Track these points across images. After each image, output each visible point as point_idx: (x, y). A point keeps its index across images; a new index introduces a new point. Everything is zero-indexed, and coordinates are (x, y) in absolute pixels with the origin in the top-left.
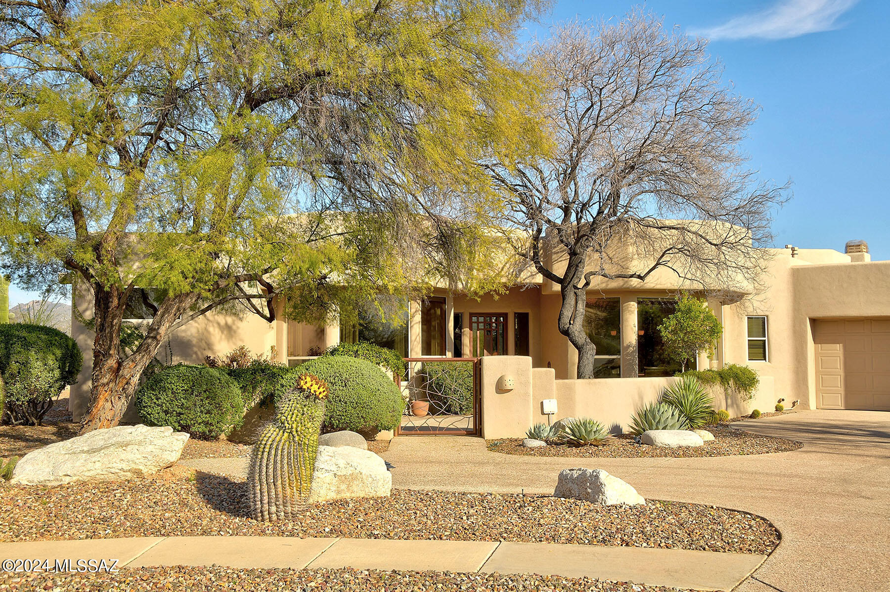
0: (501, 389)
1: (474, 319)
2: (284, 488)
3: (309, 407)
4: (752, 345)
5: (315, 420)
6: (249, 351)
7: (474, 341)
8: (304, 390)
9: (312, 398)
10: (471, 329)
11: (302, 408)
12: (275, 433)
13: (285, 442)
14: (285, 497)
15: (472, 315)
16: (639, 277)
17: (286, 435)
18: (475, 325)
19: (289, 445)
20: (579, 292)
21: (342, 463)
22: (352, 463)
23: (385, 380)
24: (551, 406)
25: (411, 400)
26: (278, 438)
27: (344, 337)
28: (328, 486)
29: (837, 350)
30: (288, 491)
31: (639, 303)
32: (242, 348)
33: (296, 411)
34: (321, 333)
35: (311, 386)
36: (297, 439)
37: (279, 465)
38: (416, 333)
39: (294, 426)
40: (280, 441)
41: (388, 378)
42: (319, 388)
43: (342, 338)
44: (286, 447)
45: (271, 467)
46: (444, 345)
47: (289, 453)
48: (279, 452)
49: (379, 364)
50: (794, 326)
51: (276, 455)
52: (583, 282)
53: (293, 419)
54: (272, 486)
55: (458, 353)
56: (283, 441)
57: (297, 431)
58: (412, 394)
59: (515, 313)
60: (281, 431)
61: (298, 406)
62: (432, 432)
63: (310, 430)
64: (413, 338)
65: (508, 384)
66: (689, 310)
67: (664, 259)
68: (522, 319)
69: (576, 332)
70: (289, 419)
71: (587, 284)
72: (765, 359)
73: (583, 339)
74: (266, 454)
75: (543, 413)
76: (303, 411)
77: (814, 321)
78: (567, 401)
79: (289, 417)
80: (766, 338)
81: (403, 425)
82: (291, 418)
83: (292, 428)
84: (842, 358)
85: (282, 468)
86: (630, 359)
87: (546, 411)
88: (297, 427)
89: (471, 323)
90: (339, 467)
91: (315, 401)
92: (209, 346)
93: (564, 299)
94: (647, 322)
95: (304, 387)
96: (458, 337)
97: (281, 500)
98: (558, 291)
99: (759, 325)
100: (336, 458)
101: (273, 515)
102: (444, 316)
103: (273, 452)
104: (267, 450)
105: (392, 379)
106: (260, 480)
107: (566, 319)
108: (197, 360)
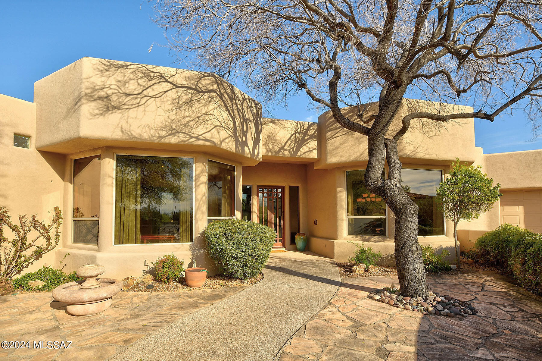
1: (260, 190)
10: (258, 197)
15: (258, 187)
18: (261, 194)
59: (290, 186)
68: (294, 191)
73: (405, 198)
89: (258, 193)
102: (233, 181)
107: (377, 174)
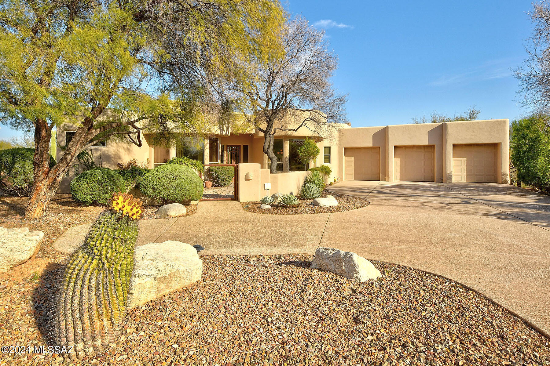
0: (247, 179)
1: (228, 147)
2: (91, 322)
3: (121, 230)
4: (326, 157)
5: (128, 242)
6: (137, 161)
7: (228, 155)
8: (115, 212)
9: (124, 220)
10: (227, 151)
11: (112, 231)
12: (83, 260)
13: (93, 270)
14: (93, 331)
15: (227, 146)
16: (295, 130)
17: (95, 262)
18: (228, 150)
19: (98, 273)
20: (271, 136)
21: (161, 265)
22: (170, 263)
23: (195, 176)
24: (268, 186)
25: (205, 181)
26: (85, 268)
27: (177, 154)
28: (149, 289)
29: (352, 159)
30: (97, 324)
31: (290, 141)
32: (134, 160)
33: (106, 236)
35: (123, 207)
36: (107, 266)
37: (85, 298)
38: (207, 152)
39: (104, 252)
40: (87, 270)
42: (131, 210)
44: (94, 277)
45: (76, 300)
46: (217, 158)
47: (97, 283)
48: (86, 283)
49: (192, 168)
50: (339, 150)
51: (82, 287)
52: (273, 131)
53: (102, 245)
54: (78, 322)
55: (222, 162)
56: (91, 269)
57: (106, 258)
58: (205, 178)
60: (90, 258)
61: (108, 229)
62: (216, 199)
63: (122, 255)
64: (206, 154)
65: (250, 177)
66: (309, 144)
67: (305, 123)
68: (246, 147)
69: (271, 153)
70: (98, 245)
71: (274, 133)
72: (329, 162)
73: (273, 155)
74: (72, 285)
75: (265, 189)
76: (114, 235)
77: (345, 148)
78: (274, 183)
79: (98, 242)
80: (330, 155)
81: (204, 193)
82: (101, 243)
83: (101, 254)
84: (354, 162)
85: (89, 300)
86: (287, 163)
88: (107, 253)
89: (227, 149)
90: (159, 270)
91: (127, 222)
92: (120, 157)
93: (265, 139)
94: (292, 148)
95: (116, 208)
96: (223, 155)
97: (88, 336)
99: (328, 150)
100: (156, 262)
101: (80, 353)
102: (218, 146)
103: (79, 283)
104: (73, 280)
105: (198, 174)
106: (65, 314)
107: (266, 147)
108: (114, 164)
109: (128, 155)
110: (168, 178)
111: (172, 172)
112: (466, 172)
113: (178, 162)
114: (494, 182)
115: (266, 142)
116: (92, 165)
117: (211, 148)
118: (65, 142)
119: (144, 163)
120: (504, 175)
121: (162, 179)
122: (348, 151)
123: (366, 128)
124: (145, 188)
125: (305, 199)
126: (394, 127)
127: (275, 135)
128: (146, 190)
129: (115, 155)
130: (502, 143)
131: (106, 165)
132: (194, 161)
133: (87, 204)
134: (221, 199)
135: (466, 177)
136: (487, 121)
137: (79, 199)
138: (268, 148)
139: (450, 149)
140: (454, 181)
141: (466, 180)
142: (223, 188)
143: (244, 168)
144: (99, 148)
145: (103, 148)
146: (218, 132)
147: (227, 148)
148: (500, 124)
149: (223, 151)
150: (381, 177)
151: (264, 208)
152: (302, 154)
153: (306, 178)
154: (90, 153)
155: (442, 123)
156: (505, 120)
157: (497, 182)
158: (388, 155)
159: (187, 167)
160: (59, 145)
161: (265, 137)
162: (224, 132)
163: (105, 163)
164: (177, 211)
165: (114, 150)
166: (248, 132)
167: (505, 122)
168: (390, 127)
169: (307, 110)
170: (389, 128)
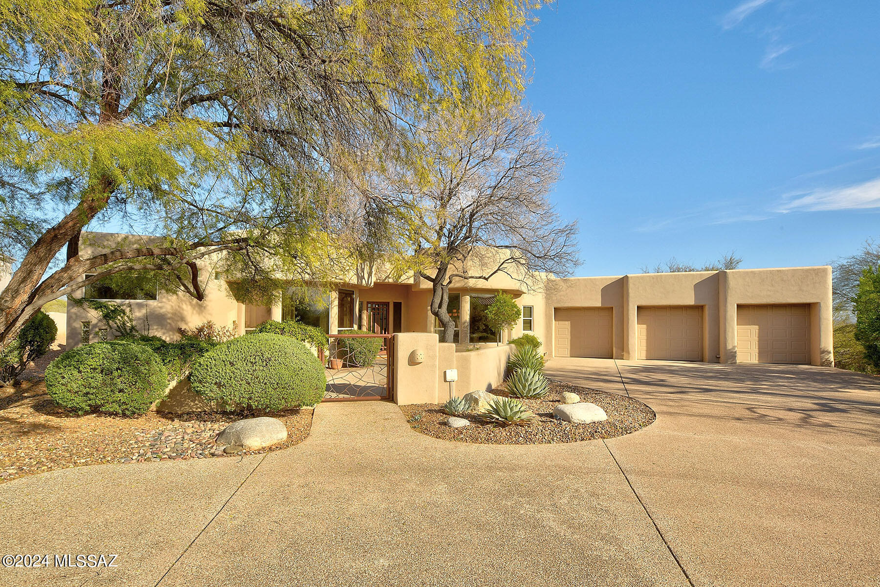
0: (413, 361)
1: (369, 305)
4: (525, 322)
6: (215, 324)
7: (369, 317)
10: (367, 312)
15: (368, 303)
16: (485, 278)
18: (369, 309)
20: (444, 288)
24: (452, 375)
25: (330, 358)
27: (285, 315)
29: (567, 324)
31: (471, 296)
32: (209, 323)
34: (269, 312)
38: (334, 313)
41: (312, 355)
43: (284, 317)
46: (352, 321)
49: (304, 341)
50: (546, 312)
52: (447, 281)
55: (360, 327)
58: (331, 354)
59: (394, 302)
62: (351, 398)
64: (333, 316)
65: (419, 358)
66: (504, 302)
67: (503, 266)
68: (398, 306)
69: (443, 314)
71: (450, 282)
72: (531, 330)
73: (447, 319)
75: (445, 381)
77: (555, 309)
80: (532, 318)
84: (569, 330)
86: (466, 330)
87: (448, 379)
89: (367, 307)
92: (183, 319)
93: (434, 292)
94: (474, 307)
96: (360, 316)
98: (431, 289)
99: (529, 310)
105: (316, 356)
107: (436, 305)
108: (172, 329)
109: (199, 314)
110: (252, 363)
111: (259, 350)
112: (757, 348)
113: (277, 330)
114: (805, 363)
115: (436, 296)
116: (131, 331)
117: (341, 305)
118: (82, 292)
119: (227, 329)
120: (823, 352)
121: (239, 365)
122: (560, 313)
123: (590, 279)
124: (200, 382)
125: (519, 398)
126: (638, 277)
127: (451, 286)
128: (204, 386)
129: (174, 314)
130: (822, 304)
131: (156, 332)
132: (309, 328)
133: (80, 413)
134: (361, 398)
135: (757, 354)
136: (795, 270)
137: (60, 402)
138: (440, 306)
139: (732, 313)
140: (739, 360)
141: (757, 359)
142: (362, 371)
143: (406, 341)
144: (145, 303)
145: (151, 302)
146: (354, 281)
147: (367, 305)
148: (817, 274)
149: (360, 311)
150: (616, 353)
151: (456, 426)
152: (493, 316)
153: (509, 356)
154: (127, 310)
155: (717, 272)
156: (826, 267)
157: (810, 364)
158: (628, 319)
159: (294, 339)
160: (72, 297)
161: (434, 290)
162: (363, 280)
163: (155, 327)
164: (263, 436)
165: (172, 306)
166: (403, 282)
167: (825, 271)
168: (631, 277)
169: (507, 247)
170: (629, 279)
